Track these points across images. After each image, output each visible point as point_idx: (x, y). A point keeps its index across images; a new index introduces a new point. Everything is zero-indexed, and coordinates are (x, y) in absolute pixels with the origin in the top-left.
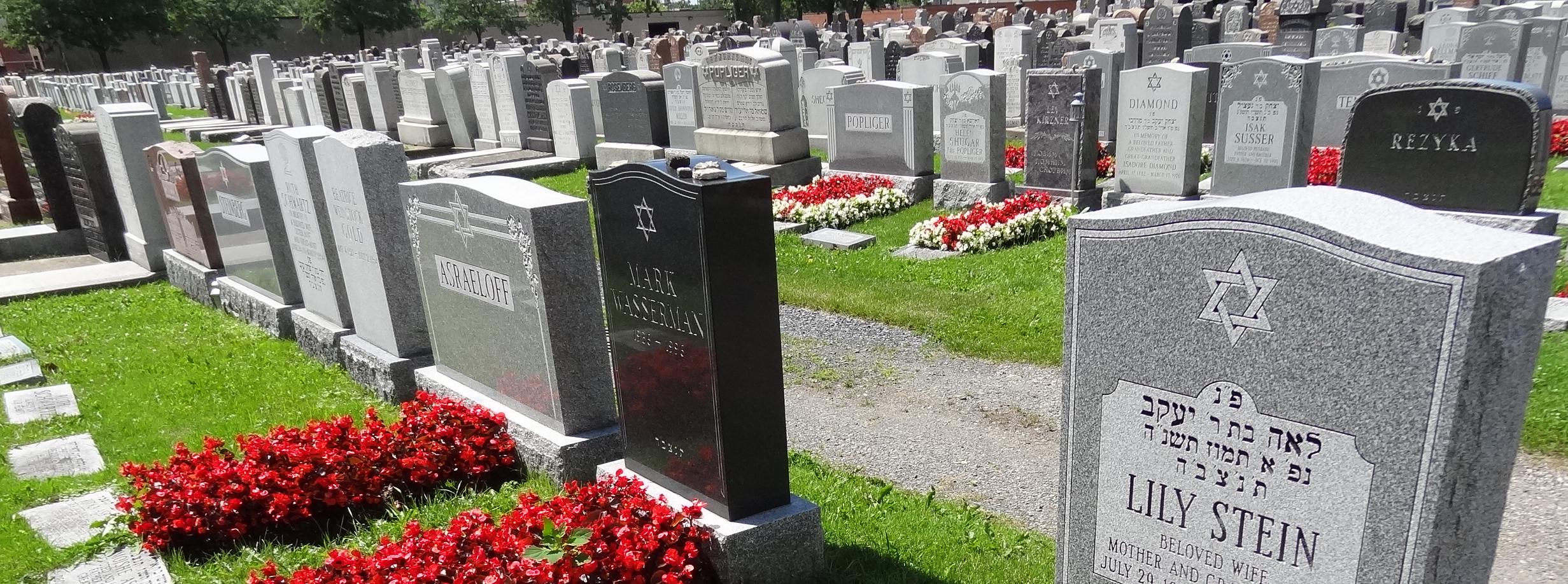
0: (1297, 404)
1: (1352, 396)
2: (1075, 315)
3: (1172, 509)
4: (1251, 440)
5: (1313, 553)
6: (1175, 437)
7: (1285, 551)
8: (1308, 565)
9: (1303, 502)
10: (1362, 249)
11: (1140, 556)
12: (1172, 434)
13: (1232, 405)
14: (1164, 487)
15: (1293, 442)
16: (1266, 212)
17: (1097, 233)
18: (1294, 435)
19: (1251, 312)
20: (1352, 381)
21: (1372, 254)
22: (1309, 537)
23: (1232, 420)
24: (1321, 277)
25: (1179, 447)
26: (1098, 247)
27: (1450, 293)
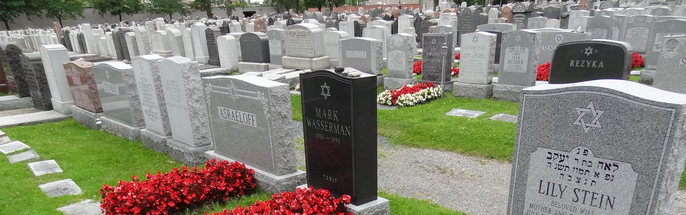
0: (610, 153)
1: (632, 150)
2: (521, 124)
3: (557, 192)
4: (591, 166)
5: (613, 204)
6: (560, 166)
7: (602, 204)
8: (611, 209)
9: (610, 187)
10: (638, 100)
11: (543, 209)
13: (584, 154)
14: (554, 184)
15: (608, 167)
16: (602, 88)
17: (533, 95)
18: (608, 164)
19: (594, 122)
20: (632, 145)
21: (642, 102)
22: (611, 199)
23: (584, 160)
24: (622, 110)
25: (561, 170)
26: (533, 100)
27: (671, 114)
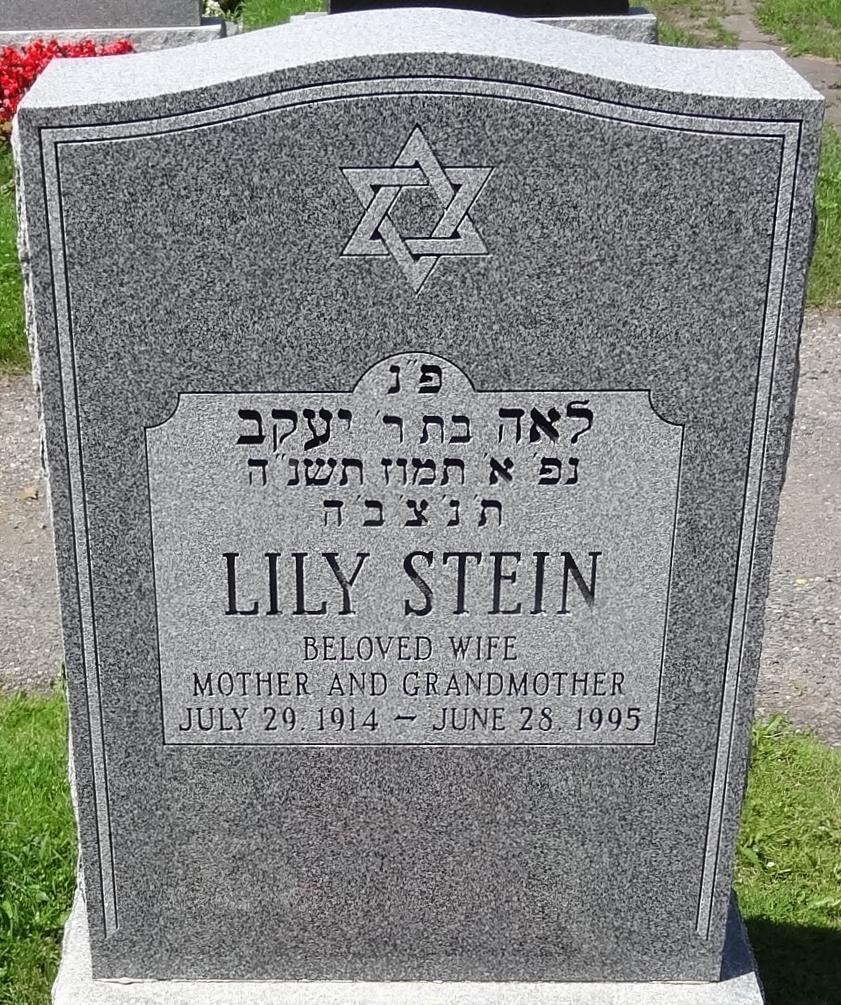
0: (545, 361)
1: (639, 330)
3: (321, 586)
4: (466, 439)
5: (593, 584)
6: (315, 467)
7: (544, 594)
8: (585, 605)
9: (569, 512)
10: (636, 99)
11: (264, 686)
12: (308, 463)
13: (423, 390)
14: (299, 557)
15: (544, 424)
18: (544, 412)
19: (445, 227)
20: (637, 308)
21: (656, 105)
22: (583, 562)
23: (426, 414)
24: (570, 153)
25: (325, 482)
27: (783, 148)
